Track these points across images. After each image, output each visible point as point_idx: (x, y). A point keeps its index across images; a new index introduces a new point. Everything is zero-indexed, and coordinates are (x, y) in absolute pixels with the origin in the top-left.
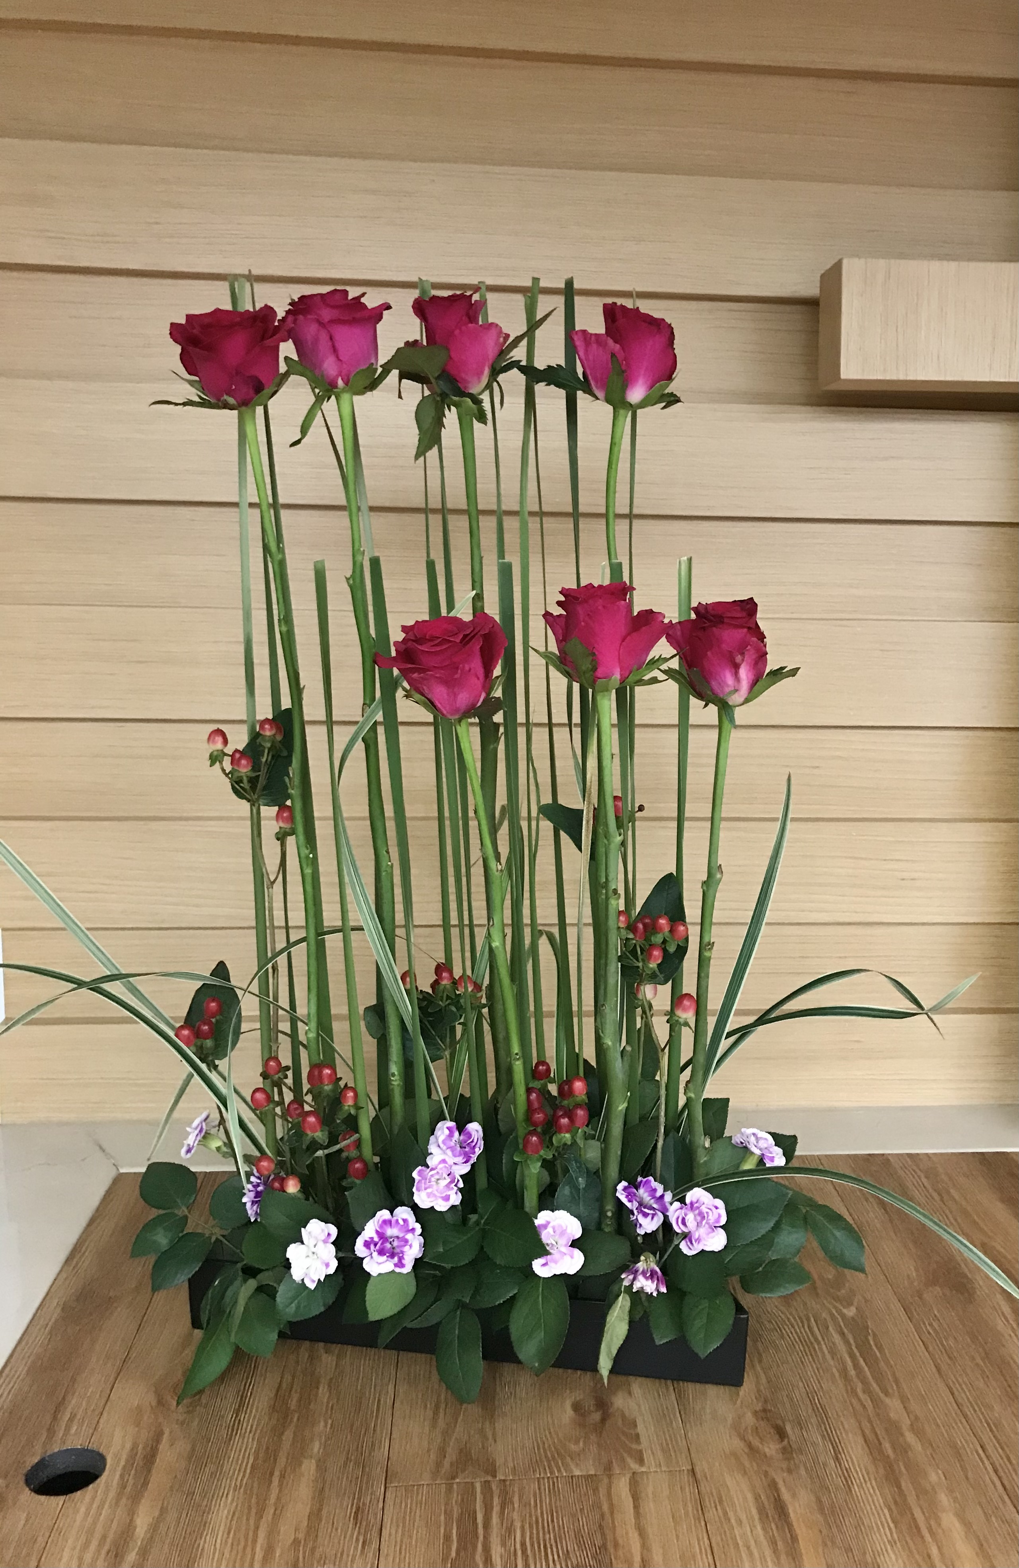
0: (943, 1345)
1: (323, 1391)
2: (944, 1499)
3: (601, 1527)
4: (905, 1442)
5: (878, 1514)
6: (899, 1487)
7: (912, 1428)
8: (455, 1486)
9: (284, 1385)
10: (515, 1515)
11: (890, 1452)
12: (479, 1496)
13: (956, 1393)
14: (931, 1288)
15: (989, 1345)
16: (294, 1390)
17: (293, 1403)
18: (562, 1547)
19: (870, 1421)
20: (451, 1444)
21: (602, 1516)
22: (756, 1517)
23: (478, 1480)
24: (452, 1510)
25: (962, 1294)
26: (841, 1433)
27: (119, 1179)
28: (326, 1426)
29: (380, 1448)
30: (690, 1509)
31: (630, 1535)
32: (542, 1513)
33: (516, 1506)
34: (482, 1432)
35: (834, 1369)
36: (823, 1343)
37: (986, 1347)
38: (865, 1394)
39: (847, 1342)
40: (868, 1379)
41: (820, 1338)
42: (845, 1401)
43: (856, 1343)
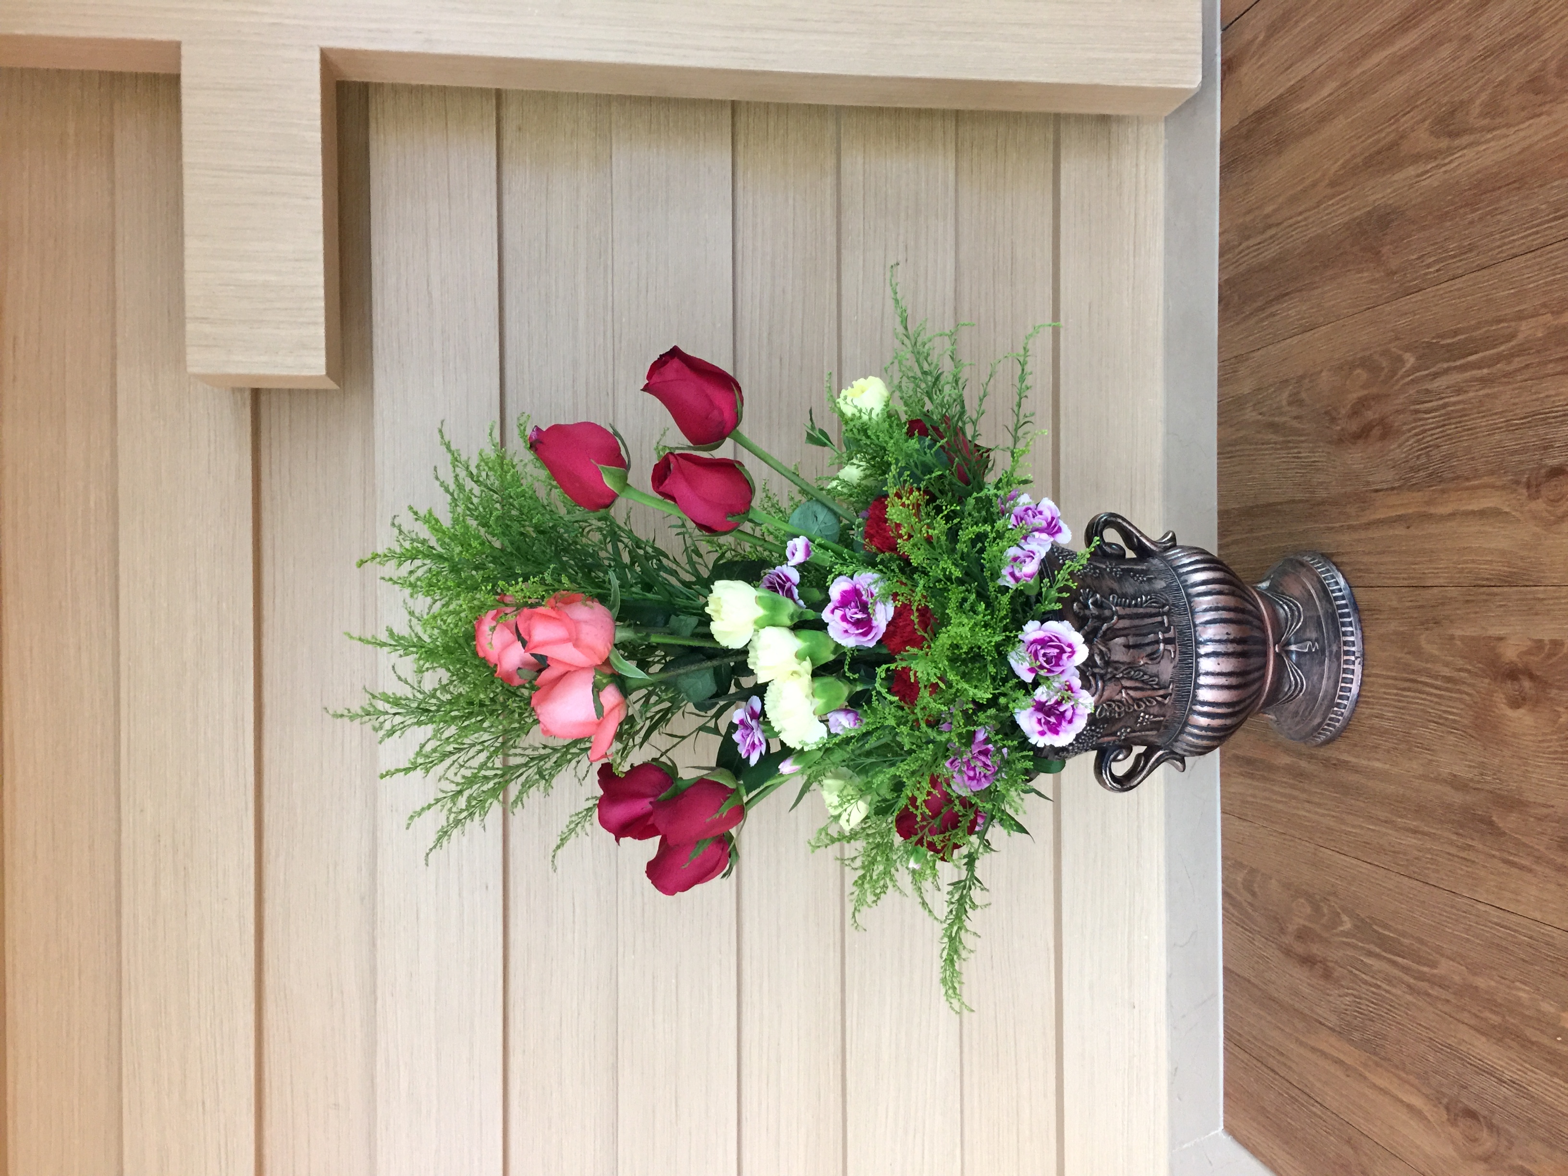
1: (1481, 982)
7: (1558, 313)
9: (1473, 1022)
16: (1479, 1014)
17: (1495, 1019)
19: (1546, 363)
20: (1552, 857)
26: (1559, 401)
27: (1229, 1129)
28: (1524, 990)
29: (1553, 937)
34: (1539, 819)
35: (1481, 393)
36: (1447, 400)
37: (1460, 204)
38: (1509, 363)
39: (1446, 371)
40: (1494, 355)
41: (1441, 402)
42: (1520, 388)
43: (1448, 360)
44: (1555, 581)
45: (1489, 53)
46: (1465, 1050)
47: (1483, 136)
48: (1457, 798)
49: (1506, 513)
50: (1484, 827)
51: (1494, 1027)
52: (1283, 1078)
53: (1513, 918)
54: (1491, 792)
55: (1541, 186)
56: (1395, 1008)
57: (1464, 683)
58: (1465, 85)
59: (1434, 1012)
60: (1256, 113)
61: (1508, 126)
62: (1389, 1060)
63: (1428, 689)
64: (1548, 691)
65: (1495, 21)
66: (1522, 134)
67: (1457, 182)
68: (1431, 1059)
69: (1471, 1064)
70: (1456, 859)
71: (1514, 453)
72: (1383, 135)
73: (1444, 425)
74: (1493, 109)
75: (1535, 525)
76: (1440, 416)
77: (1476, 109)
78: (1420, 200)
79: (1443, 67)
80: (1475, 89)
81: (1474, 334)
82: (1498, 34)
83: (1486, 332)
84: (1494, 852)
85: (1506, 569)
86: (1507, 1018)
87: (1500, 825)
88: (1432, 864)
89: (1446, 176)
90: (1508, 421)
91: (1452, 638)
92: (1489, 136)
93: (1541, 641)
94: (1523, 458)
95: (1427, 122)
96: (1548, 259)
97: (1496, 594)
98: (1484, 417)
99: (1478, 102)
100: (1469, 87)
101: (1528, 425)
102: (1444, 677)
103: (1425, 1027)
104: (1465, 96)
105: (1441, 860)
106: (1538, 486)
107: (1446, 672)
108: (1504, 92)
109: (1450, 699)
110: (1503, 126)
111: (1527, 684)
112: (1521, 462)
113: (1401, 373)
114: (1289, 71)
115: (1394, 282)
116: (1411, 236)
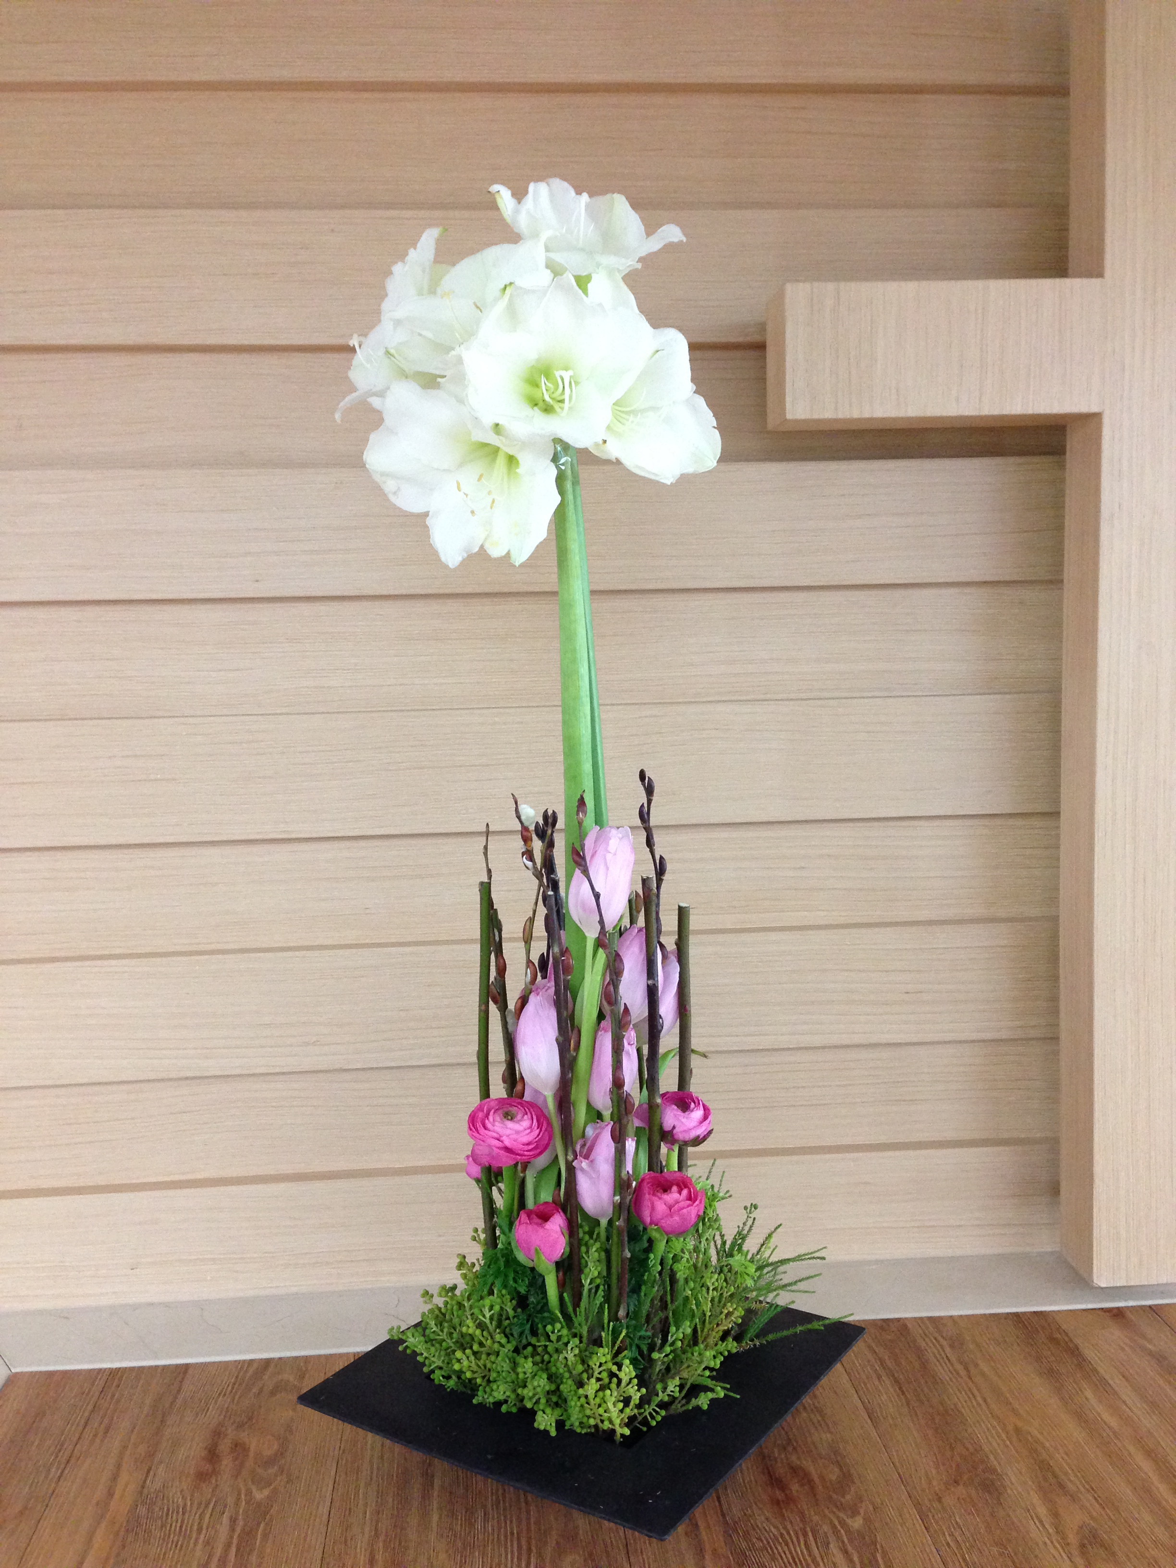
14: (952, 1489)
15: (1019, 1556)
25: (990, 1494)
27: (13, 1380)
52: (81, 1434)
56: (180, 1551)
60: (1076, 1346)
62: (124, 1547)
67: (1036, 1556)
72: (1072, 1477)
76: (803, 1555)
78: (1014, 1519)
79: (1145, 1532)
89: (1041, 1545)
95: (1091, 1522)
113: (842, 1515)
114: (1121, 1377)
115: (930, 1500)
116: (978, 1516)
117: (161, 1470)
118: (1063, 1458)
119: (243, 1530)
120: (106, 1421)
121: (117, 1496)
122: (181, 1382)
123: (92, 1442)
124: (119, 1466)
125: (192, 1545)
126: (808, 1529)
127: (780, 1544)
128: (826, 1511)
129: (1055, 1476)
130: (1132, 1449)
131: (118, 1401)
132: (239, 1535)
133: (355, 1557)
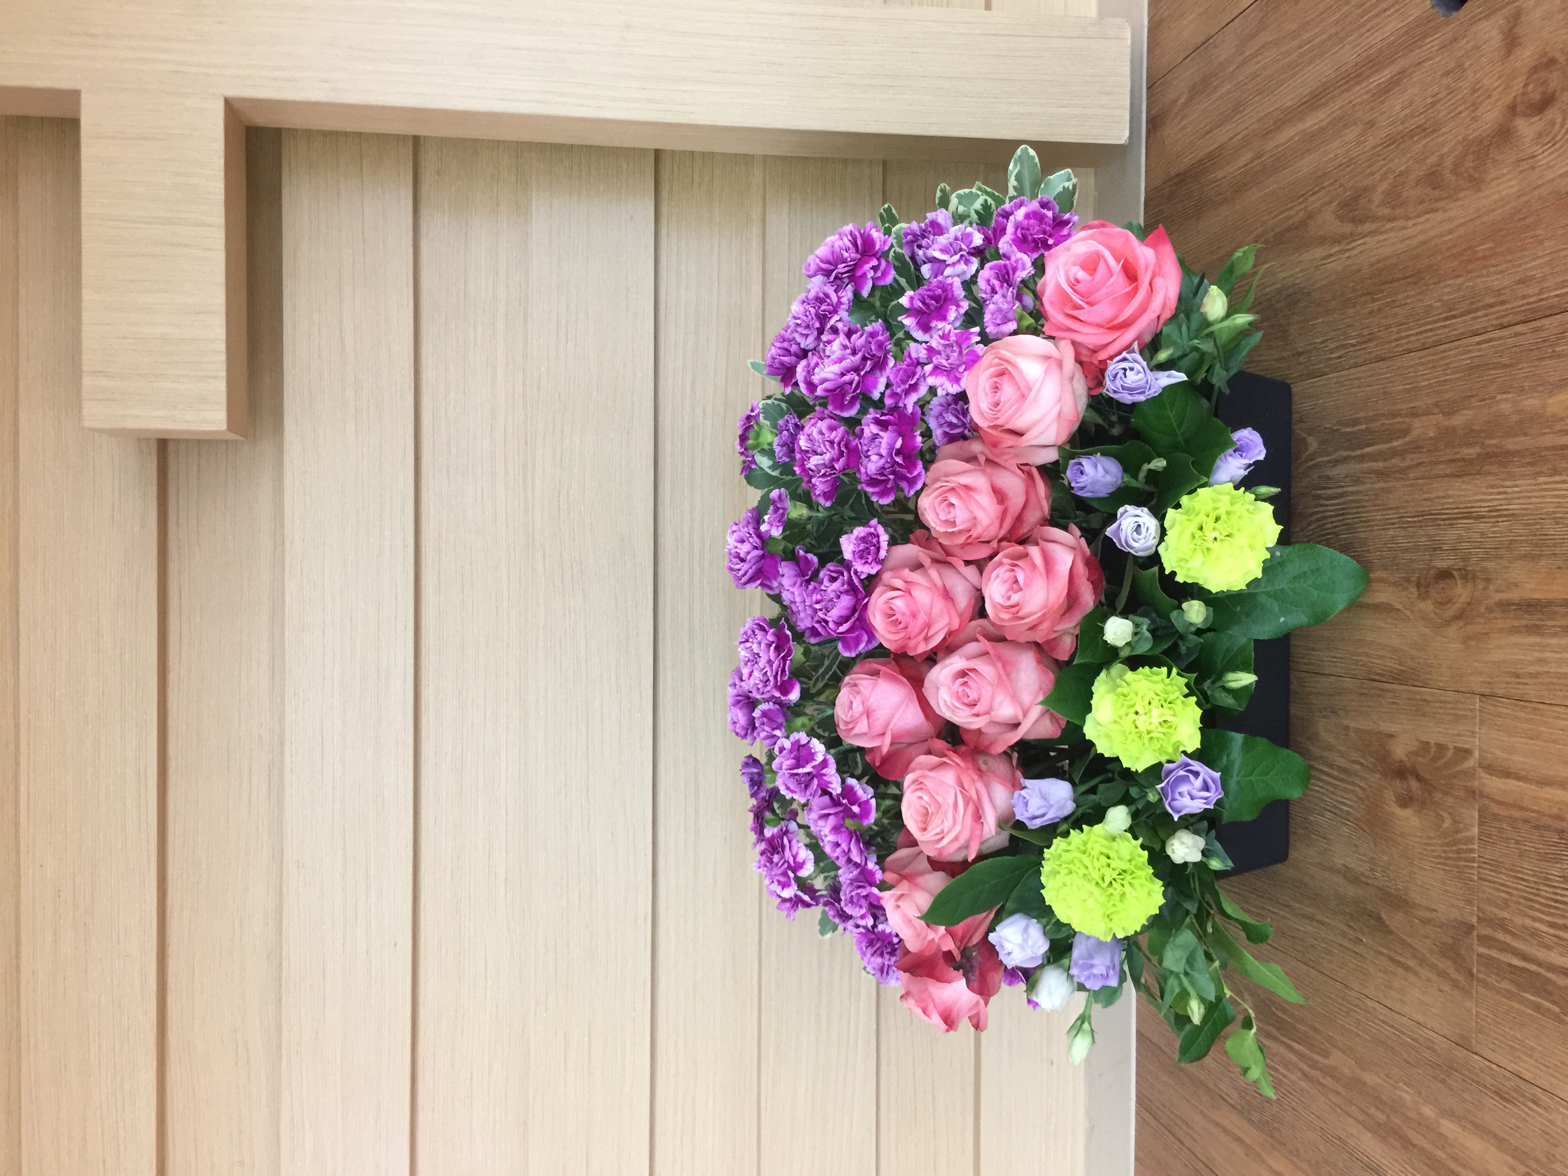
0: (1354, 345)
1: (1367, 1077)
2: (1531, 402)
3: (1537, 827)
4: (1463, 429)
5: (1542, 490)
6: (1514, 453)
7: (1449, 414)
8: (1481, 976)
9: (1361, 1117)
10: (1519, 920)
11: (1471, 452)
12: (1494, 953)
13: (1410, 346)
14: (1291, 338)
15: (1358, 287)
16: (1366, 1110)
18: (1557, 882)
19: (1437, 463)
20: (1435, 961)
21: (1526, 821)
22: (1537, 639)
23: (1475, 947)
24: (1508, 991)
25: (1298, 301)
26: (1449, 503)
28: (1407, 1092)
29: (1433, 1042)
30: (1522, 714)
31: (1548, 796)
32: (1516, 889)
33: (1506, 915)
34: (1423, 922)
35: (1376, 485)
36: (1345, 489)
37: (1360, 292)
38: (1404, 459)
39: (1346, 459)
40: (1389, 449)
41: (1340, 490)
42: (1412, 485)
43: (1349, 448)
44: (1441, 685)
45: (1392, 141)
46: (1352, 1143)
47: (1383, 226)
48: (1351, 891)
49: (1398, 610)
50: (1373, 922)
51: (1379, 1124)
52: (1188, 1149)
53: (1397, 1016)
54: (1380, 889)
55: (1434, 284)
56: (1291, 1093)
57: (1358, 776)
58: (1368, 171)
59: (1325, 1103)
60: (1178, 175)
61: (1407, 218)
62: (1285, 1144)
63: (1324, 777)
64: (1434, 794)
65: (1397, 108)
66: (1420, 227)
67: (1359, 270)
68: (1321, 1147)
69: (1357, 1159)
70: (1348, 952)
71: (1406, 550)
72: (1293, 213)
73: (1343, 514)
74: (1393, 198)
75: (1425, 627)
76: (1338, 504)
77: (1377, 197)
78: (1325, 283)
79: (1348, 151)
80: (1377, 176)
81: (1372, 425)
82: (1399, 123)
83: (1383, 424)
84: (1382, 949)
85: (1396, 666)
86: (1392, 1117)
87: (1388, 923)
88: (1326, 954)
89: (1349, 262)
90: (1400, 517)
91: (1347, 728)
92: (1389, 226)
93: (1427, 743)
94: (1414, 556)
95: (1333, 205)
96: (1440, 359)
97: (1387, 691)
98: (1379, 510)
99: (1380, 189)
100: (1371, 174)
101: (1418, 524)
102: (1339, 767)
103: (1317, 1116)
104: (1369, 181)
105: (1335, 951)
106: (1427, 586)
107: (1341, 762)
108: (1403, 183)
109: (1345, 790)
110: (1402, 218)
111: (1414, 785)
112: (1412, 561)
113: (1304, 456)
114: (1208, 136)
115: (1300, 364)
116: (1316, 318)
117: (1222, 1086)
118: (1274, 218)
119: (1279, 1029)
120: (1178, 1121)
121: (1241, 1135)
122: (1151, 1041)
123: (1195, 1140)
124: (1217, 1124)
125: (1287, 1081)
126: (1314, 492)
127: (1325, 524)
128: (1300, 470)
129: (1289, 230)
130: (1271, 144)
131: (1163, 1105)
132: (1282, 1035)
133: (1306, 933)
